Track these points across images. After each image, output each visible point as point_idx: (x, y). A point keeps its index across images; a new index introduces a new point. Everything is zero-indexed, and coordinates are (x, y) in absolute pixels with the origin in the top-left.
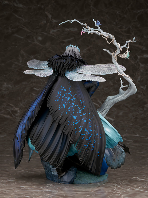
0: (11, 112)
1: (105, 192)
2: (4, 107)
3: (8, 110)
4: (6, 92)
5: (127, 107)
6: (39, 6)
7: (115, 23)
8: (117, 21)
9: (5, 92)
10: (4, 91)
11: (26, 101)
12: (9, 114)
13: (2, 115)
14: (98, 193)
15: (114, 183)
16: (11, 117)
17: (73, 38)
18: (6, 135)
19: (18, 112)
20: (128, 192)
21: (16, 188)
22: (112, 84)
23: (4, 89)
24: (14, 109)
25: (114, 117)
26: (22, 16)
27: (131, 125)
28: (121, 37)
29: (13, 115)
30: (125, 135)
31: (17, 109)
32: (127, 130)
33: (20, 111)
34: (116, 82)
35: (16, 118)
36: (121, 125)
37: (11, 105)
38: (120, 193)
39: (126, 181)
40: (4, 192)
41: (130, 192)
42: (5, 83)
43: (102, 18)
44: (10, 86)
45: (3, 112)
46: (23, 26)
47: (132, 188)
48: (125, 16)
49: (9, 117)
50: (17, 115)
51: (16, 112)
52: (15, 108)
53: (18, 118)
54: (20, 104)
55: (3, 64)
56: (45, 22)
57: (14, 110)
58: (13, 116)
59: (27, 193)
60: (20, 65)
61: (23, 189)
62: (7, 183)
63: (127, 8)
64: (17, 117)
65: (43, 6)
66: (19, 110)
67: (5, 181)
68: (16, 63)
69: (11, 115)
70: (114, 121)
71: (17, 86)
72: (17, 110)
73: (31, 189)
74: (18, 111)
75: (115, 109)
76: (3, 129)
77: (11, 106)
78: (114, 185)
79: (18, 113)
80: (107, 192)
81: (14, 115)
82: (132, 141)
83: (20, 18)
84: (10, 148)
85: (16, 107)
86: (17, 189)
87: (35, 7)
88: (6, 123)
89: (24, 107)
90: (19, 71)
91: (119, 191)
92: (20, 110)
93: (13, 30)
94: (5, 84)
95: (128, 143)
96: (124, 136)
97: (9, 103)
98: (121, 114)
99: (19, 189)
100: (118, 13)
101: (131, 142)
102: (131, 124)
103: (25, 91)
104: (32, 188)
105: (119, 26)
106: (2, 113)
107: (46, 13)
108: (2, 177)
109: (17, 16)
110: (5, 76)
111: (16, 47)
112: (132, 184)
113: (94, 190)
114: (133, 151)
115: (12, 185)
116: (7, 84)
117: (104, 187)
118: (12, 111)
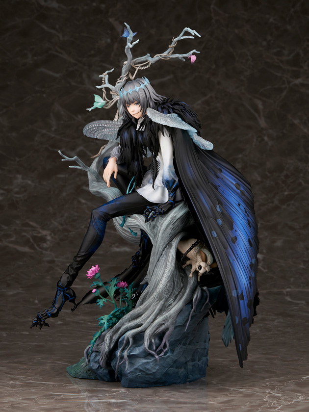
0: (31, 240)
1: (245, 405)
2: (15, 229)
3: (25, 236)
4: (21, 196)
5: (292, 228)
6: (94, 4)
7: (264, 43)
8: (269, 38)
9: (17, 196)
10: (17, 193)
11: (66, 215)
12: (27, 243)
13: (11, 245)
14: (228, 406)
15: (263, 386)
16: (32, 251)
17: (171, 77)
18: (20, 290)
19: (48, 240)
20: (296, 404)
21: (44, 396)
22: (259, 179)
23: (16, 190)
24: (39, 233)
25: (265, 251)
26: (57, 27)
27: (303, 269)
28: (279, 75)
29: (35, 245)
30: (288, 290)
31: (44, 233)
32: (292, 279)
33: (52, 237)
34: (267, 173)
35: (44, 252)
36: (279, 269)
37: (31, 223)
38: (277, 407)
39: (290, 383)
40: (15, 404)
41: (299, 404)
42: (19, 176)
43: (236, 31)
44: (30, 182)
45: (13, 239)
46: (59, 50)
47: (304, 397)
48: (289, 27)
49: (26, 249)
50: (45, 245)
51: (43, 239)
52: (41, 231)
53: (48, 252)
54: (53, 221)
55: (14, 134)
56: (109, 40)
57: (40, 235)
58: (37, 248)
59: (67, 407)
60: (53, 135)
61: (59, 398)
62: (22, 386)
63: (292, 10)
64: (46, 249)
65: (103, 6)
66: (50, 234)
67: (18, 383)
68: (44, 131)
69: (32, 247)
70: (263, 260)
71: (45, 183)
72: (46, 236)
73: (77, 399)
74: (49, 238)
75: (266, 234)
76: (13, 276)
77: (32, 226)
78: (265, 391)
79: (48, 242)
80: (247, 405)
81: (38, 245)
82: (304, 302)
83: (53, 31)
84: (29, 318)
85: (43, 229)
86: (45, 398)
87: (86, 7)
88: (21, 263)
89: (60, 228)
90: (51, 149)
91: (274, 404)
92: (53, 235)
93: (36, 58)
94: (19, 179)
95: (295, 308)
96: (287, 292)
97: (27, 221)
98: (279, 243)
99: (49, 399)
100: (271, 20)
101: (302, 304)
102: (302, 266)
103: (64, 194)
104: (80, 397)
105: (275, 51)
106: (12, 242)
107: (111, 20)
108: (10, 374)
109: (45, 27)
110: (17, 159)
111: (44, 95)
112: (304, 390)
113: (219, 401)
114: (307, 324)
115: (34, 390)
116: (23, 179)
117: (241, 395)
118: (35, 238)
